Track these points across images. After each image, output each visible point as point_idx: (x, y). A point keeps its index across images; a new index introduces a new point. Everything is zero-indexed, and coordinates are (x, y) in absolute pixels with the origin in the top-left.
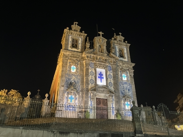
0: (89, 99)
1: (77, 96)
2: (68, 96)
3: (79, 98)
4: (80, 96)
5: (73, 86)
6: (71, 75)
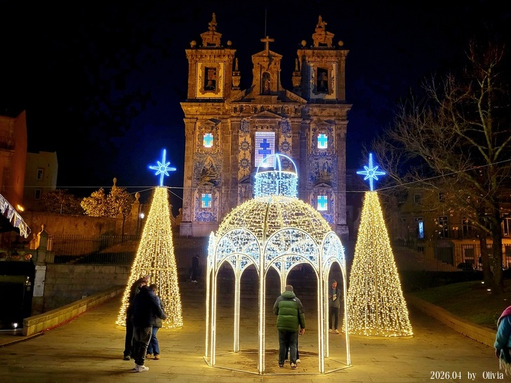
0: (239, 198)
1: (217, 194)
2: (200, 196)
3: (221, 197)
4: (222, 194)
5: (208, 176)
6: (204, 154)
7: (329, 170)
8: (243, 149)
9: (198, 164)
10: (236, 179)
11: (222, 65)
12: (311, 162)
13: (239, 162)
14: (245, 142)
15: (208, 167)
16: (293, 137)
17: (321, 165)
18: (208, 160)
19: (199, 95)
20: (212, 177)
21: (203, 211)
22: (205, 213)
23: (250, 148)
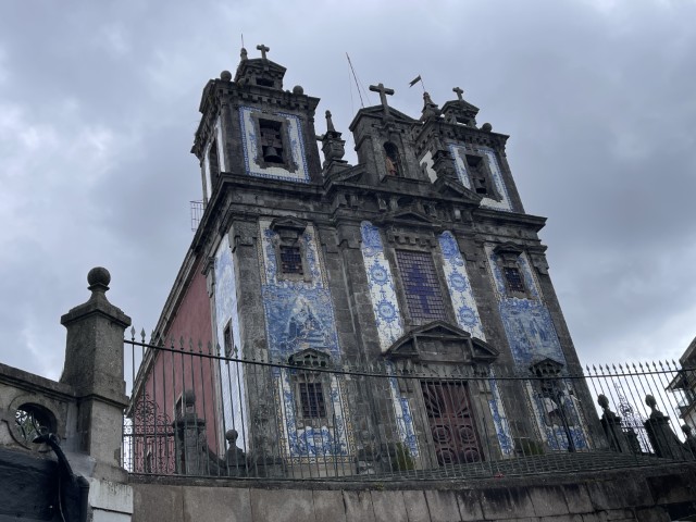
2: (294, 387)
3: (345, 392)
5: (306, 340)
6: (289, 290)
7: (543, 336)
8: (377, 282)
9: (276, 311)
10: (376, 344)
11: (293, 122)
12: (507, 317)
13: (375, 307)
14: (377, 266)
15: (302, 320)
16: (467, 266)
17: (526, 325)
18: (299, 302)
19: (255, 169)
20: (315, 341)
21: (309, 428)
22: (313, 433)
23: (390, 279)
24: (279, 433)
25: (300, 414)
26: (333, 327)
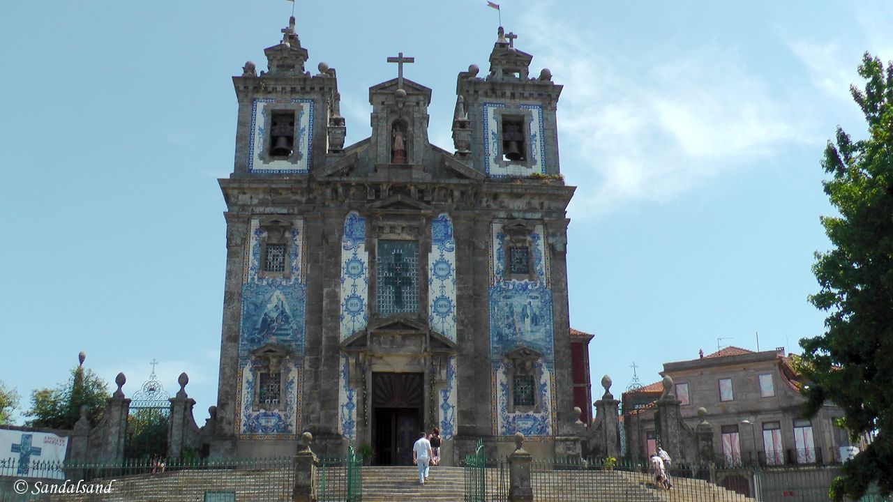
1: (295, 373)
2: (256, 377)
3: (301, 380)
4: (305, 372)
5: (274, 334)
6: (267, 287)
7: (535, 320)
8: (351, 275)
9: (252, 307)
10: (335, 339)
11: (306, 107)
13: (342, 301)
14: (355, 259)
15: (274, 315)
16: (458, 250)
17: (518, 309)
18: (274, 300)
19: (258, 165)
20: (281, 335)
21: (262, 411)
22: (265, 415)
23: (366, 272)
24: (236, 414)
25: (257, 399)
26: (302, 321)
